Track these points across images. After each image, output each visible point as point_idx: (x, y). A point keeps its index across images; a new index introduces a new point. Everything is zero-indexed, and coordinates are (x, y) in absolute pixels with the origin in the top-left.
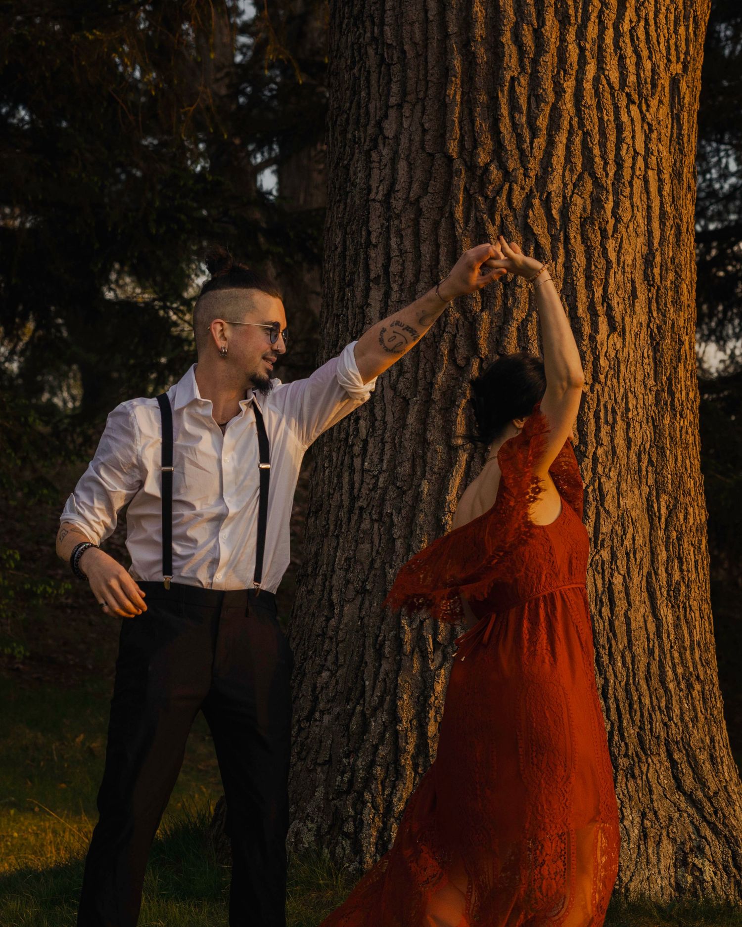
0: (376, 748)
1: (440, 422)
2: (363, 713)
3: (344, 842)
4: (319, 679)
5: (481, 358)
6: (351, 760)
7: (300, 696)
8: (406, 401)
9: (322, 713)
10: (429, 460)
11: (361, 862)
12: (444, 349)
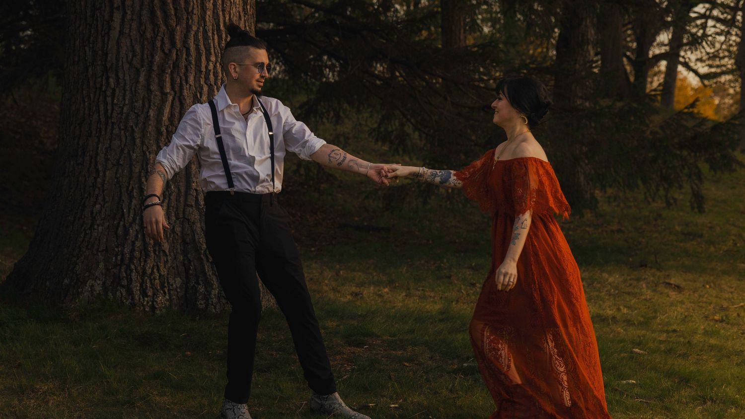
0: (133, 243)
1: (157, 81)
2: (124, 226)
3: (121, 290)
4: (94, 209)
5: (177, 50)
6: (120, 249)
7: (83, 217)
8: (138, 70)
9: (98, 225)
10: (153, 100)
11: (133, 299)
12: (158, 44)
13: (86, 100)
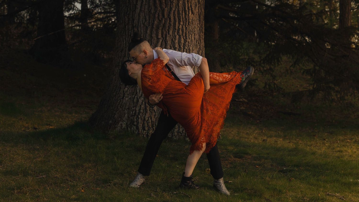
0: (141, 106)
1: (155, 33)
2: (137, 98)
3: (134, 127)
4: (125, 90)
5: (165, 19)
6: (134, 108)
7: (120, 93)
8: (147, 27)
9: (126, 97)
10: (153, 41)
11: (138, 131)
12: (157, 16)
13: (124, 41)
